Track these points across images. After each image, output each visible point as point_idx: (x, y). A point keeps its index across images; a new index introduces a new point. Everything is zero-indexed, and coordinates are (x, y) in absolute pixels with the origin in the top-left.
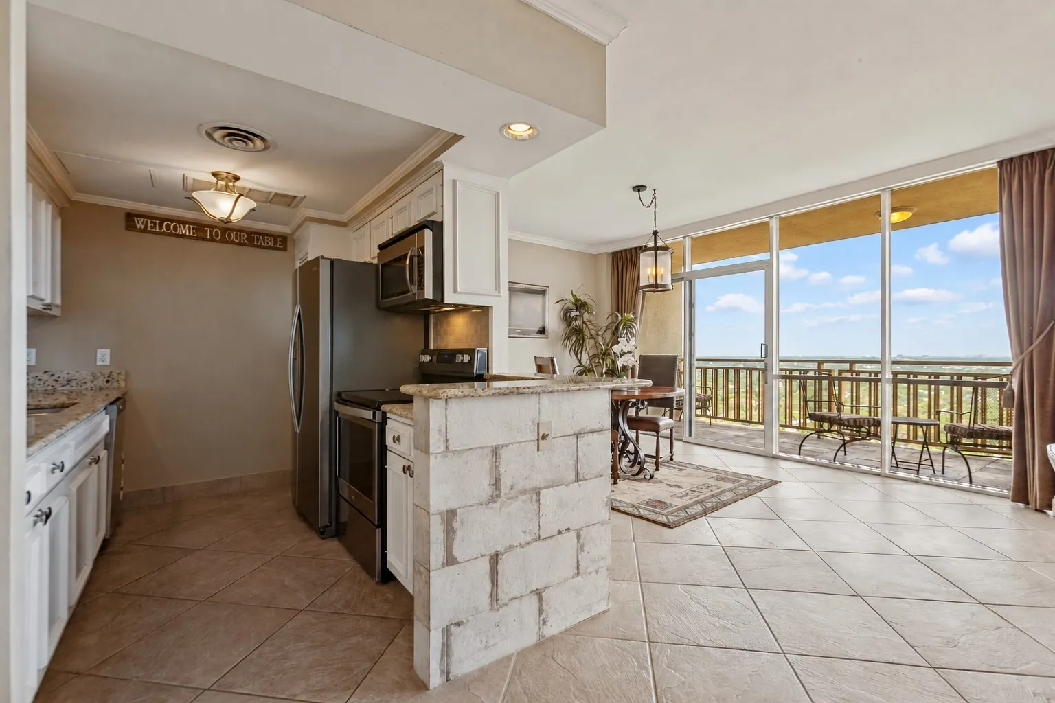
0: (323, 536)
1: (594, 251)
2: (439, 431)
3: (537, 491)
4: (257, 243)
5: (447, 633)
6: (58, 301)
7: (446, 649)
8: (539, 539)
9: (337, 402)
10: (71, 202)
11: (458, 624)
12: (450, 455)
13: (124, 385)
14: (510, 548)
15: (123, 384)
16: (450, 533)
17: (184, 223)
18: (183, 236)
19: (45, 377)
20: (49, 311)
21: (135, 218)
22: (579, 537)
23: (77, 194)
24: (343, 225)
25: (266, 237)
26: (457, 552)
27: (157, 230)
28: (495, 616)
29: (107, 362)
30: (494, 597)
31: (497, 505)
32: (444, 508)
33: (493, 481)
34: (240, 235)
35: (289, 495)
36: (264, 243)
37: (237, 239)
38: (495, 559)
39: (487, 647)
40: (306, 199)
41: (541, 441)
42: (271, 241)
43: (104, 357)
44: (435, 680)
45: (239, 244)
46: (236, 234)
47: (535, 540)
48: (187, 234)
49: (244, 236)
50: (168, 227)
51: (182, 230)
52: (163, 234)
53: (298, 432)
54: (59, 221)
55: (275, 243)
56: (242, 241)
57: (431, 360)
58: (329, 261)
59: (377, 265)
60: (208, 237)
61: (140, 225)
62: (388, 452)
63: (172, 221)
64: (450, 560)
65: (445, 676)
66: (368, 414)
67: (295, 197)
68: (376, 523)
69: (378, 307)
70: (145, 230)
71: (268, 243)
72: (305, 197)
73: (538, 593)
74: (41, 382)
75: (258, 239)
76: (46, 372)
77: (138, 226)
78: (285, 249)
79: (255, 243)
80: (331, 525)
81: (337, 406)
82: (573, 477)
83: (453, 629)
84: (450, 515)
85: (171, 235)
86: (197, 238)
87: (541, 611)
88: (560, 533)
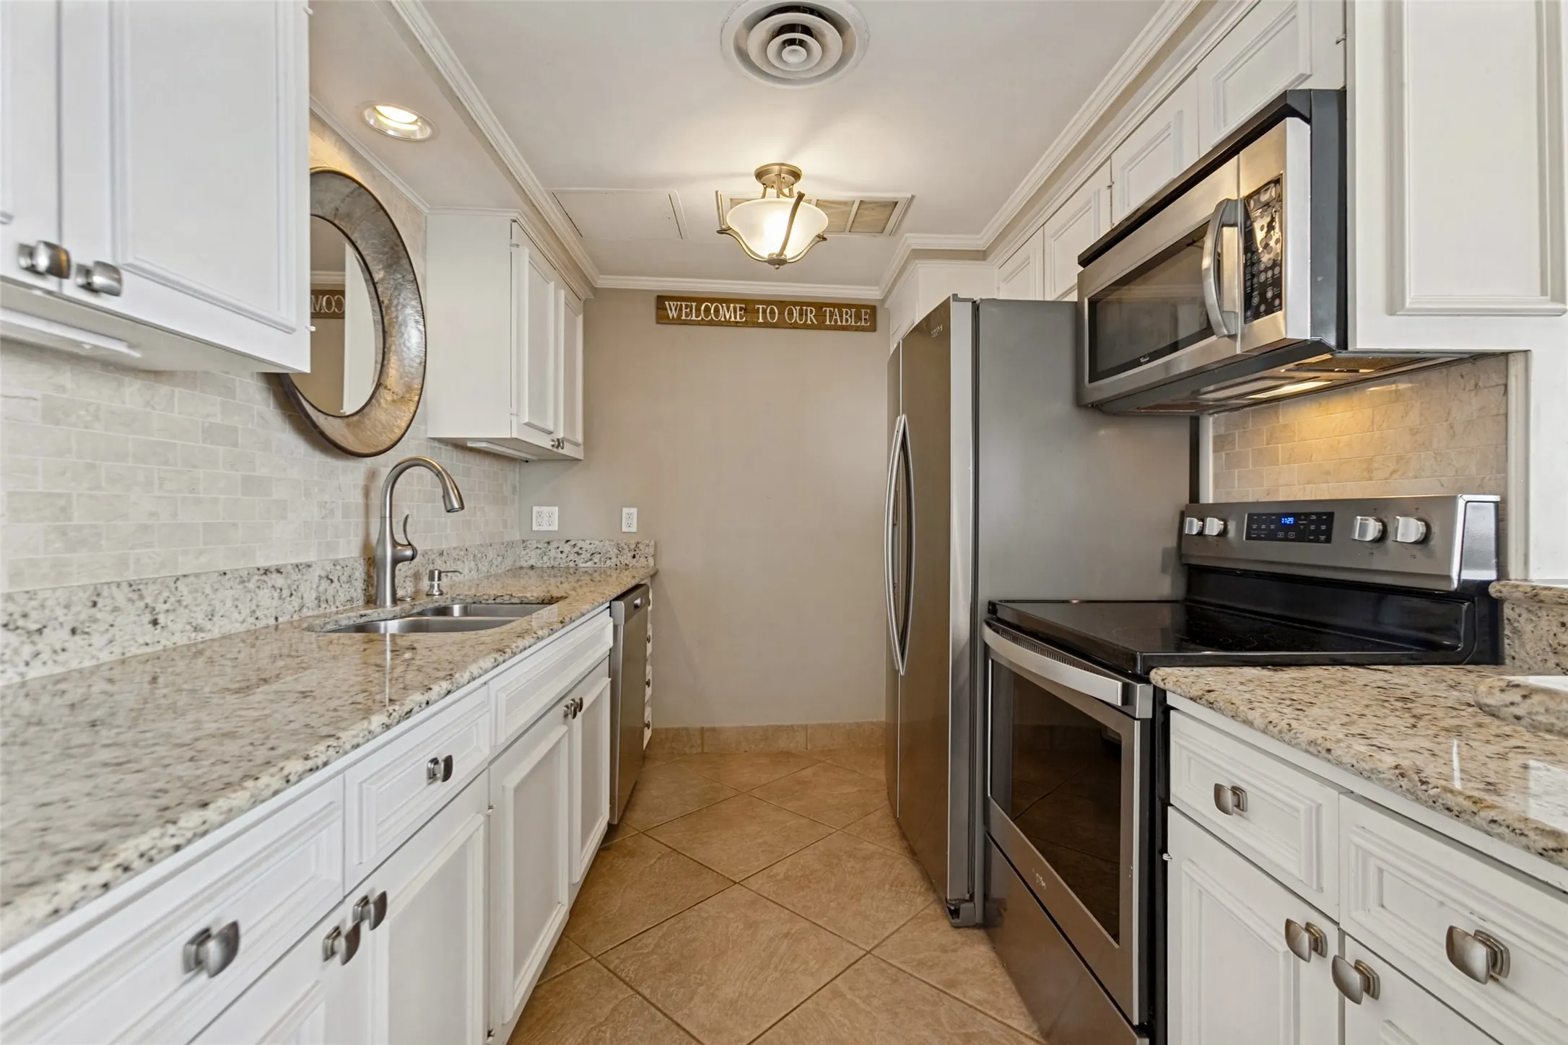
0: (956, 921)
4: (830, 321)
6: (579, 438)
9: (989, 625)
10: (595, 290)
13: (652, 564)
15: (651, 561)
17: (726, 301)
18: (727, 323)
19: (567, 548)
20: (560, 451)
21: (667, 303)
23: (601, 276)
24: (981, 255)
25: (844, 310)
27: (694, 318)
29: (634, 529)
34: (806, 310)
35: (881, 775)
36: (842, 322)
37: (801, 320)
40: (915, 201)
42: (851, 317)
43: (630, 520)
45: (806, 327)
46: (801, 310)
48: (733, 319)
49: (811, 310)
50: (707, 310)
51: (726, 314)
52: (702, 323)
53: (902, 673)
54: (580, 320)
55: (858, 317)
56: (809, 322)
57: (1223, 533)
58: (970, 304)
59: (1077, 306)
60: (761, 320)
61: (673, 314)
62: (1169, 808)
63: (712, 300)
66: (1107, 688)
67: (896, 203)
68: (1136, 1022)
69: (1080, 402)
70: (678, 321)
71: (847, 320)
72: (913, 197)
74: (563, 556)
75: (832, 314)
76: (567, 541)
77: (671, 316)
78: (873, 328)
79: (828, 323)
80: (972, 898)
81: (989, 635)
85: (711, 323)
86: (746, 324)
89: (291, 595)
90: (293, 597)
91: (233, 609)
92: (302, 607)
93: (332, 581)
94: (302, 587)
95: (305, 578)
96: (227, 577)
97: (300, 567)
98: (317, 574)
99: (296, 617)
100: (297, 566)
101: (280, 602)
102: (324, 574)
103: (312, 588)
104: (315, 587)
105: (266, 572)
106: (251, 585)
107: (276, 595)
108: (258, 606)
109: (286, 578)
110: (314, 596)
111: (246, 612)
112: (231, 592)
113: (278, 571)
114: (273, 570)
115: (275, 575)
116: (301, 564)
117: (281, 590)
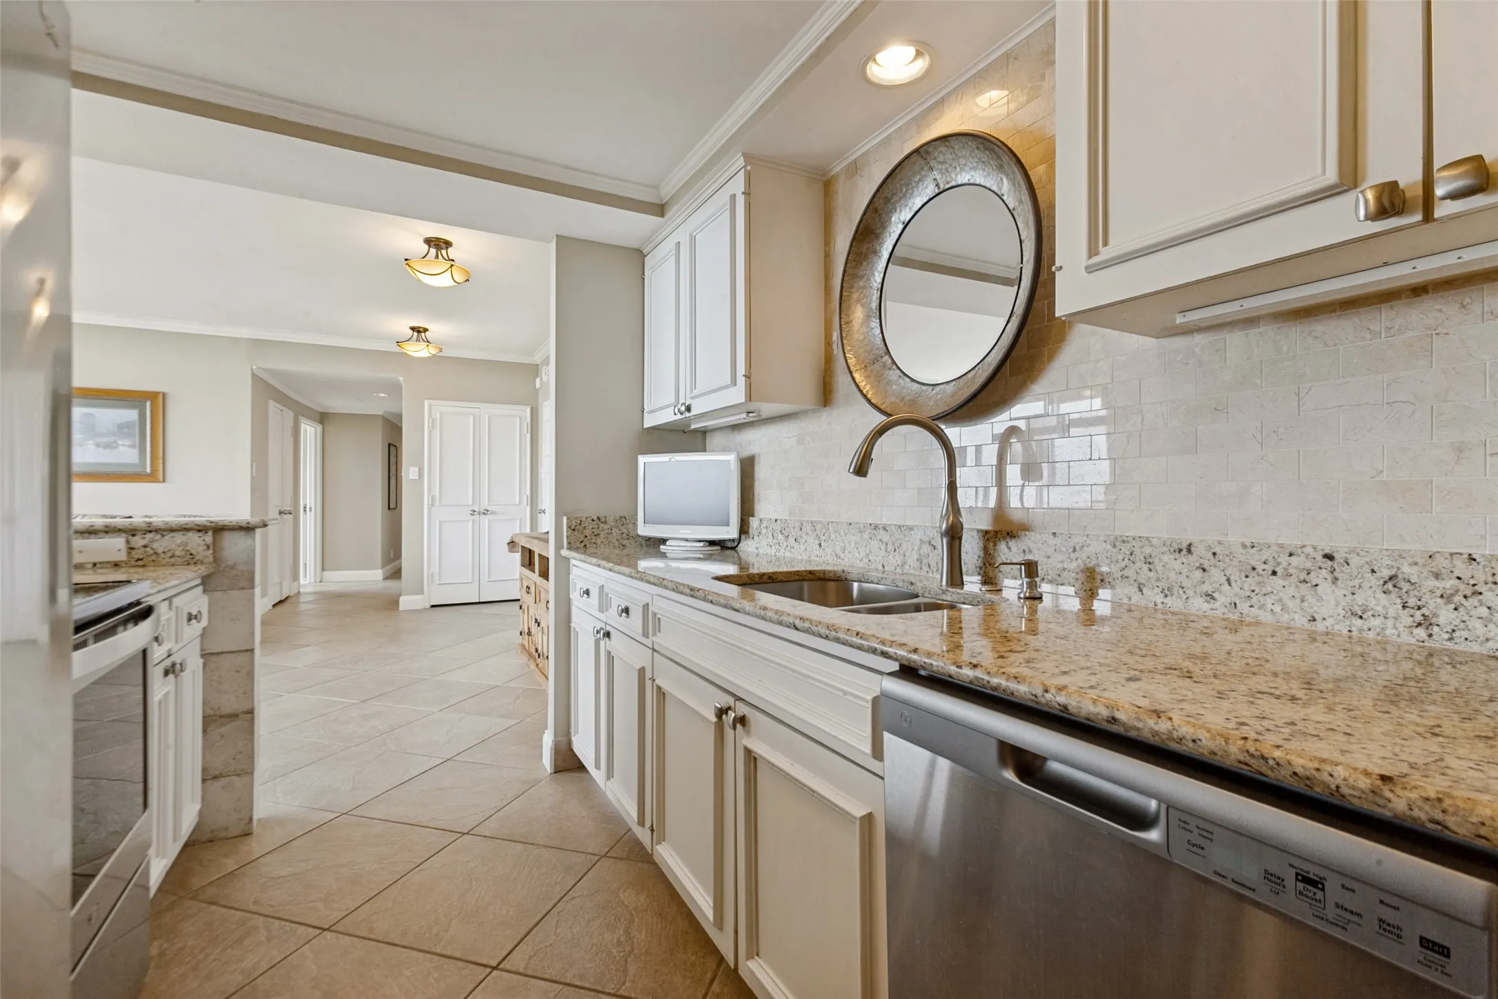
89: (895, 550)
90: (896, 552)
91: (855, 549)
92: (904, 563)
93: (935, 548)
94: (904, 546)
95: (907, 539)
96: (852, 527)
97: (903, 529)
98: (918, 538)
99: (899, 570)
100: (899, 526)
101: (886, 554)
102: (926, 539)
103: (913, 550)
104: (916, 549)
105: (876, 527)
106: (866, 536)
107: (883, 547)
108: (870, 552)
109: (890, 536)
110: (916, 557)
111: (863, 554)
112: (854, 538)
113: (884, 529)
114: (881, 527)
115: (882, 532)
116: (903, 526)
117: (887, 544)
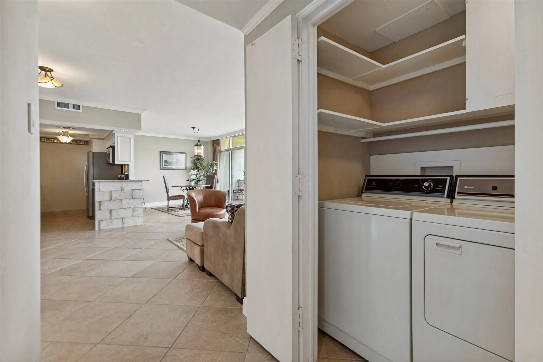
1: (207, 140)
2: (98, 188)
3: (122, 200)
5: (99, 222)
7: (99, 225)
8: (122, 208)
11: (102, 221)
12: (100, 192)
14: (115, 209)
16: (100, 205)
17: (55, 139)
18: (56, 143)
22: (133, 210)
24: (103, 139)
25: (81, 142)
26: (101, 208)
27: (48, 141)
28: (111, 221)
30: (110, 217)
31: (111, 201)
32: (99, 200)
33: (110, 197)
37: (72, 143)
38: (111, 211)
39: (109, 226)
41: (122, 191)
44: (97, 228)
47: (121, 208)
49: (75, 142)
50: (51, 140)
52: (50, 142)
53: (87, 195)
55: (84, 143)
58: (92, 152)
61: (43, 140)
64: (100, 209)
65: (99, 229)
67: (86, 134)
70: (44, 142)
73: (122, 219)
75: (79, 142)
78: (88, 145)
82: (131, 197)
83: (101, 221)
84: (100, 202)
85: (52, 142)
86: (59, 143)
87: (123, 222)
88: (128, 208)
